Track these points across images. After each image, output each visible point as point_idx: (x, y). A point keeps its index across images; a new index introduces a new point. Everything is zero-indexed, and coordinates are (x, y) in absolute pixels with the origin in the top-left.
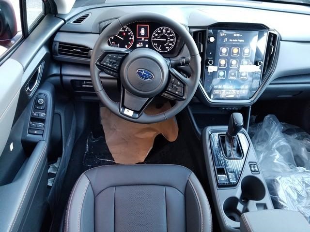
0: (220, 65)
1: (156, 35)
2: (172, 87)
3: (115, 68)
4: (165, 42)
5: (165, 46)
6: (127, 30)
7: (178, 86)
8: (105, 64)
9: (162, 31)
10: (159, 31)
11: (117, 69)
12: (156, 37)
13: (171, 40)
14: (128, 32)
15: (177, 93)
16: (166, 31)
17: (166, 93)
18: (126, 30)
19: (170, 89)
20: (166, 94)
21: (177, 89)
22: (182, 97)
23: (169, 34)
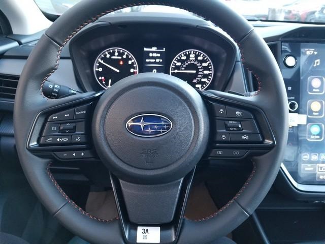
0: (311, 112)
1: (179, 64)
2: (227, 127)
3: (78, 139)
4: (195, 76)
5: (195, 84)
6: (127, 56)
7: (239, 120)
8: (49, 140)
9: (188, 56)
10: (184, 58)
11: (84, 140)
12: (178, 68)
13: (206, 72)
14: (128, 59)
15: (245, 137)
16: (196, 57)
17: (220, 148)
18: (125, 57)
19: (224, 137)
20: (220, 153)
21: (241, 129)
22: (262, 142)
23: (202, 62)
